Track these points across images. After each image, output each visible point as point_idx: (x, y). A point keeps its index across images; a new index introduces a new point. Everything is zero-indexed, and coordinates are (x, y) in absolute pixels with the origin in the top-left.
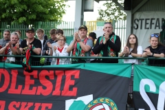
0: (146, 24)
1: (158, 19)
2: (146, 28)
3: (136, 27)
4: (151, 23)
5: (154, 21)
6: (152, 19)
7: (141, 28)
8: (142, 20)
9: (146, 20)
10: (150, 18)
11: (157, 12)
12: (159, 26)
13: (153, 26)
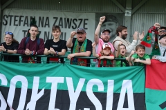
0: (15, 20)
1: (27, 17)
2: (14, 25)
3: (5, 23)
4: (20, 21)
5: (23, 19)
6: (21, 17)
7: (10, 25)
8: (11, 16)
9: (15, 17)
10: (19, 15)
11: (26, 10)
12: (27, 24)
13: (22, 23)
